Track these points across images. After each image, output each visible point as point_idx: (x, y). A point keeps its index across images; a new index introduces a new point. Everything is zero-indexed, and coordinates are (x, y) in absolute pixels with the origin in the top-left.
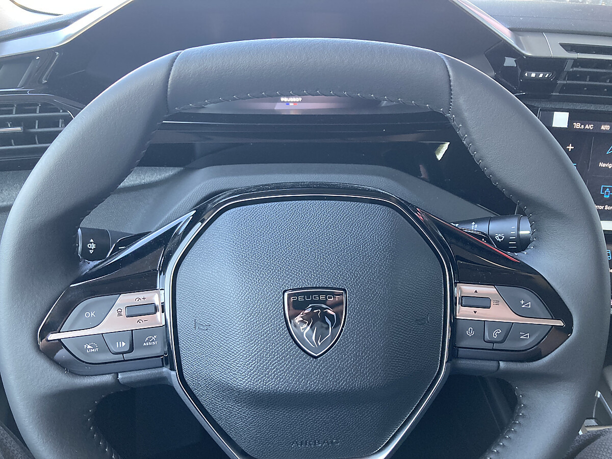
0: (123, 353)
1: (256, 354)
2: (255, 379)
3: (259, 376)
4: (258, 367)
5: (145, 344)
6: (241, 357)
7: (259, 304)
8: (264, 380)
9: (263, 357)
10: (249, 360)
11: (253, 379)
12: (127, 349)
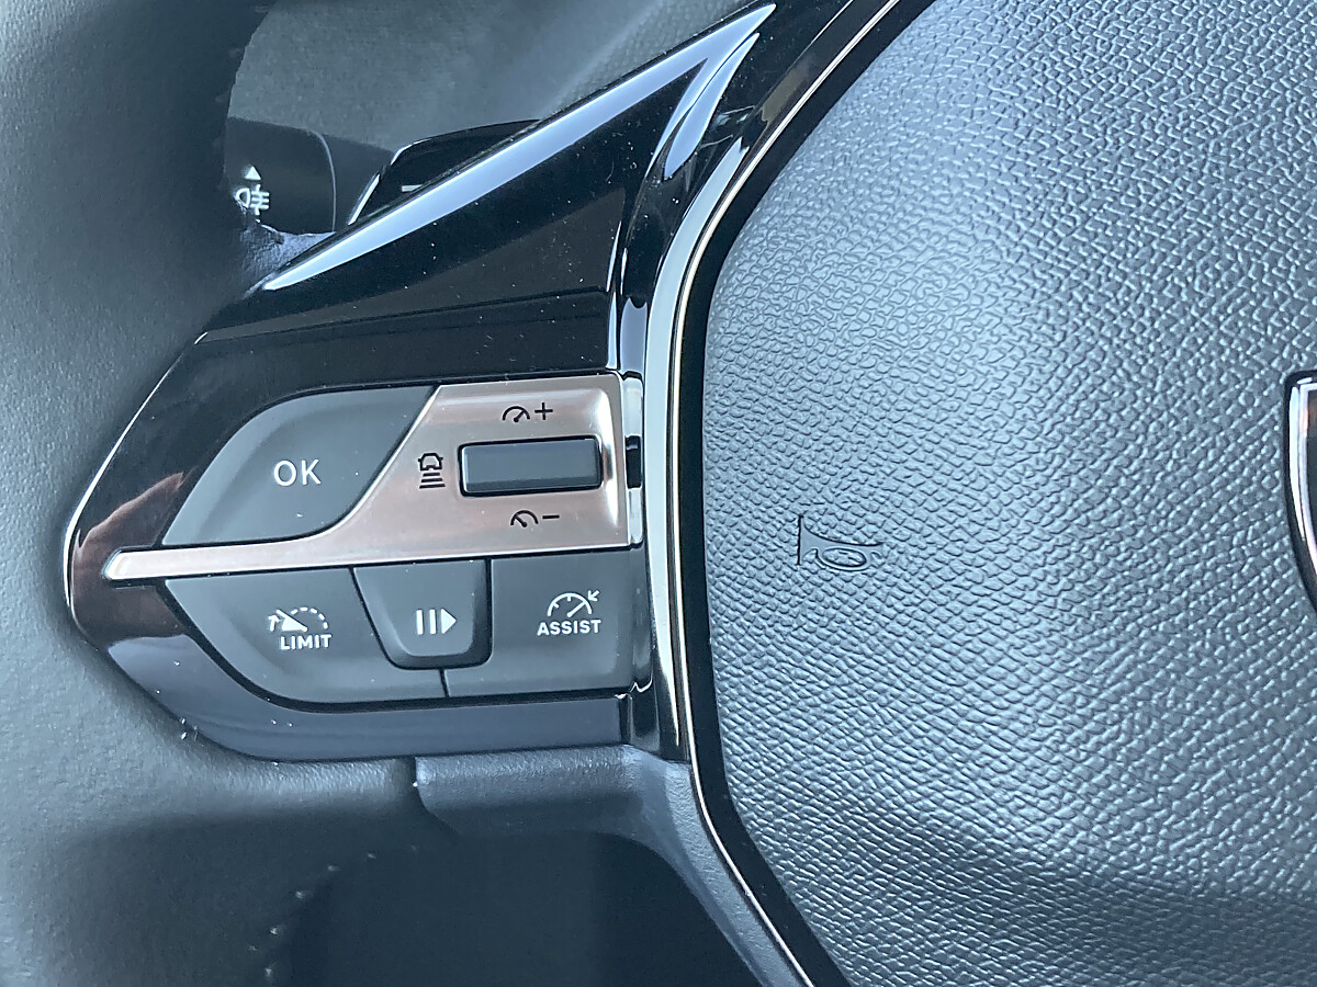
0: (440, 664)
1: (1122, 692)
2: (1110, 817)
3: (1135, 803)
4: (1128, 762)
5: (542, 629)
6: (1044, 701)
7: (1151, 438)
8: (1158, 824)
9: (1162, 709)
10: (1085, 719)
11: (1102, 816)
12: (463, 645)
